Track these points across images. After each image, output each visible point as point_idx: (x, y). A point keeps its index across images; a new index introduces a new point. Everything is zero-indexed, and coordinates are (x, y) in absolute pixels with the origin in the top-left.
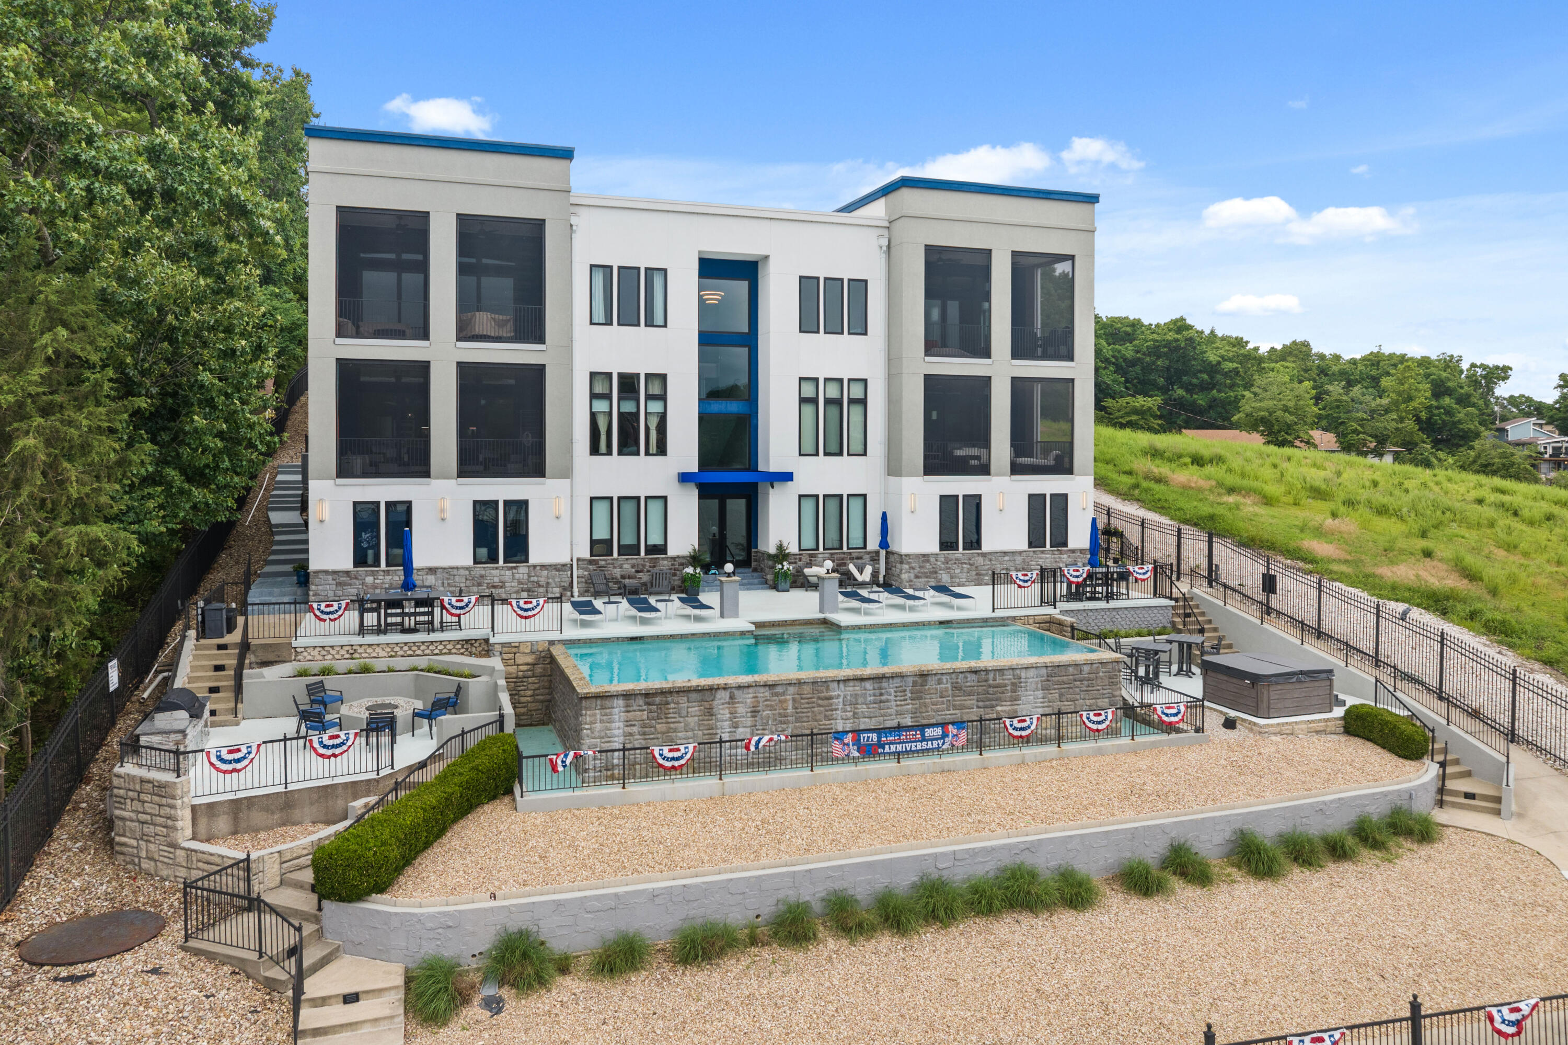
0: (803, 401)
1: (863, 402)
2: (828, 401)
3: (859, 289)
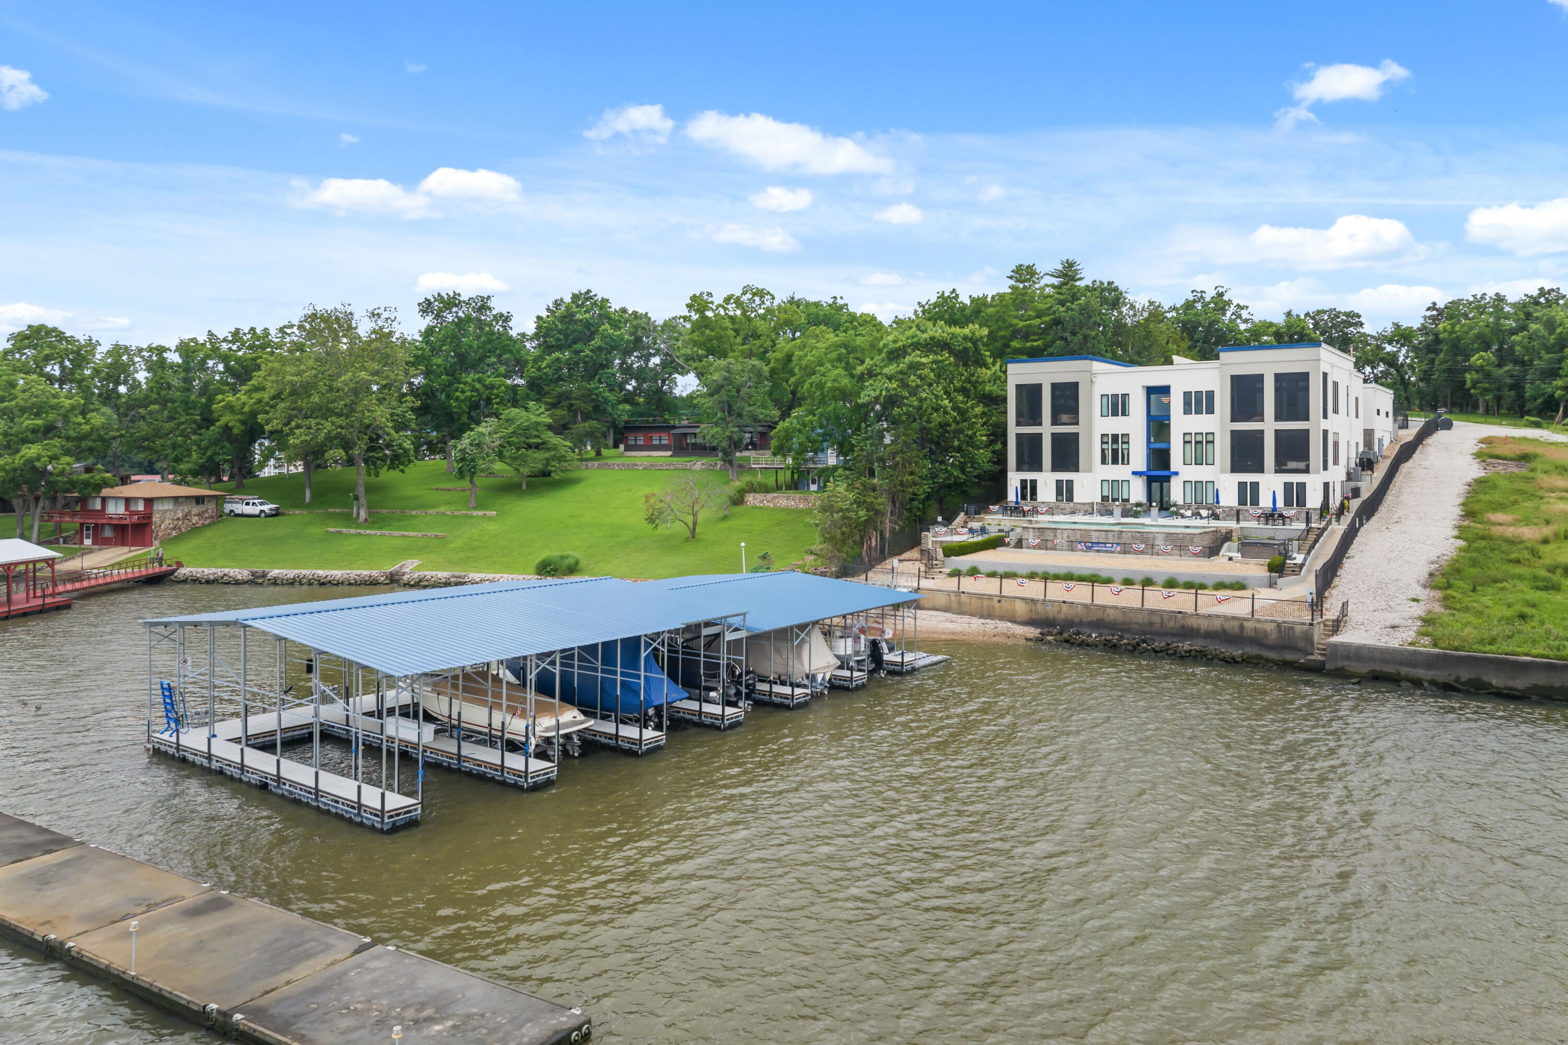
0: (1185, 442)
1: (1213, 442)
2: (1196, 442)
3: (1210, 395)
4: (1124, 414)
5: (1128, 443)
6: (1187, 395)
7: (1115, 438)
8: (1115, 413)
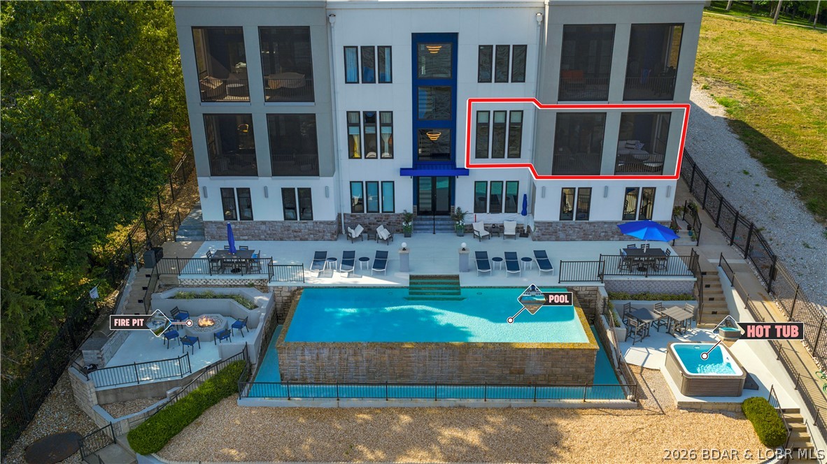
0: (479, 126)
1: (520, 125)
2: (496, 126)
3: (521, 50)
4: (382, 80)
5: (391, 125)
6: (485, 51)
7: (370, 118)
8: (368, 79)
